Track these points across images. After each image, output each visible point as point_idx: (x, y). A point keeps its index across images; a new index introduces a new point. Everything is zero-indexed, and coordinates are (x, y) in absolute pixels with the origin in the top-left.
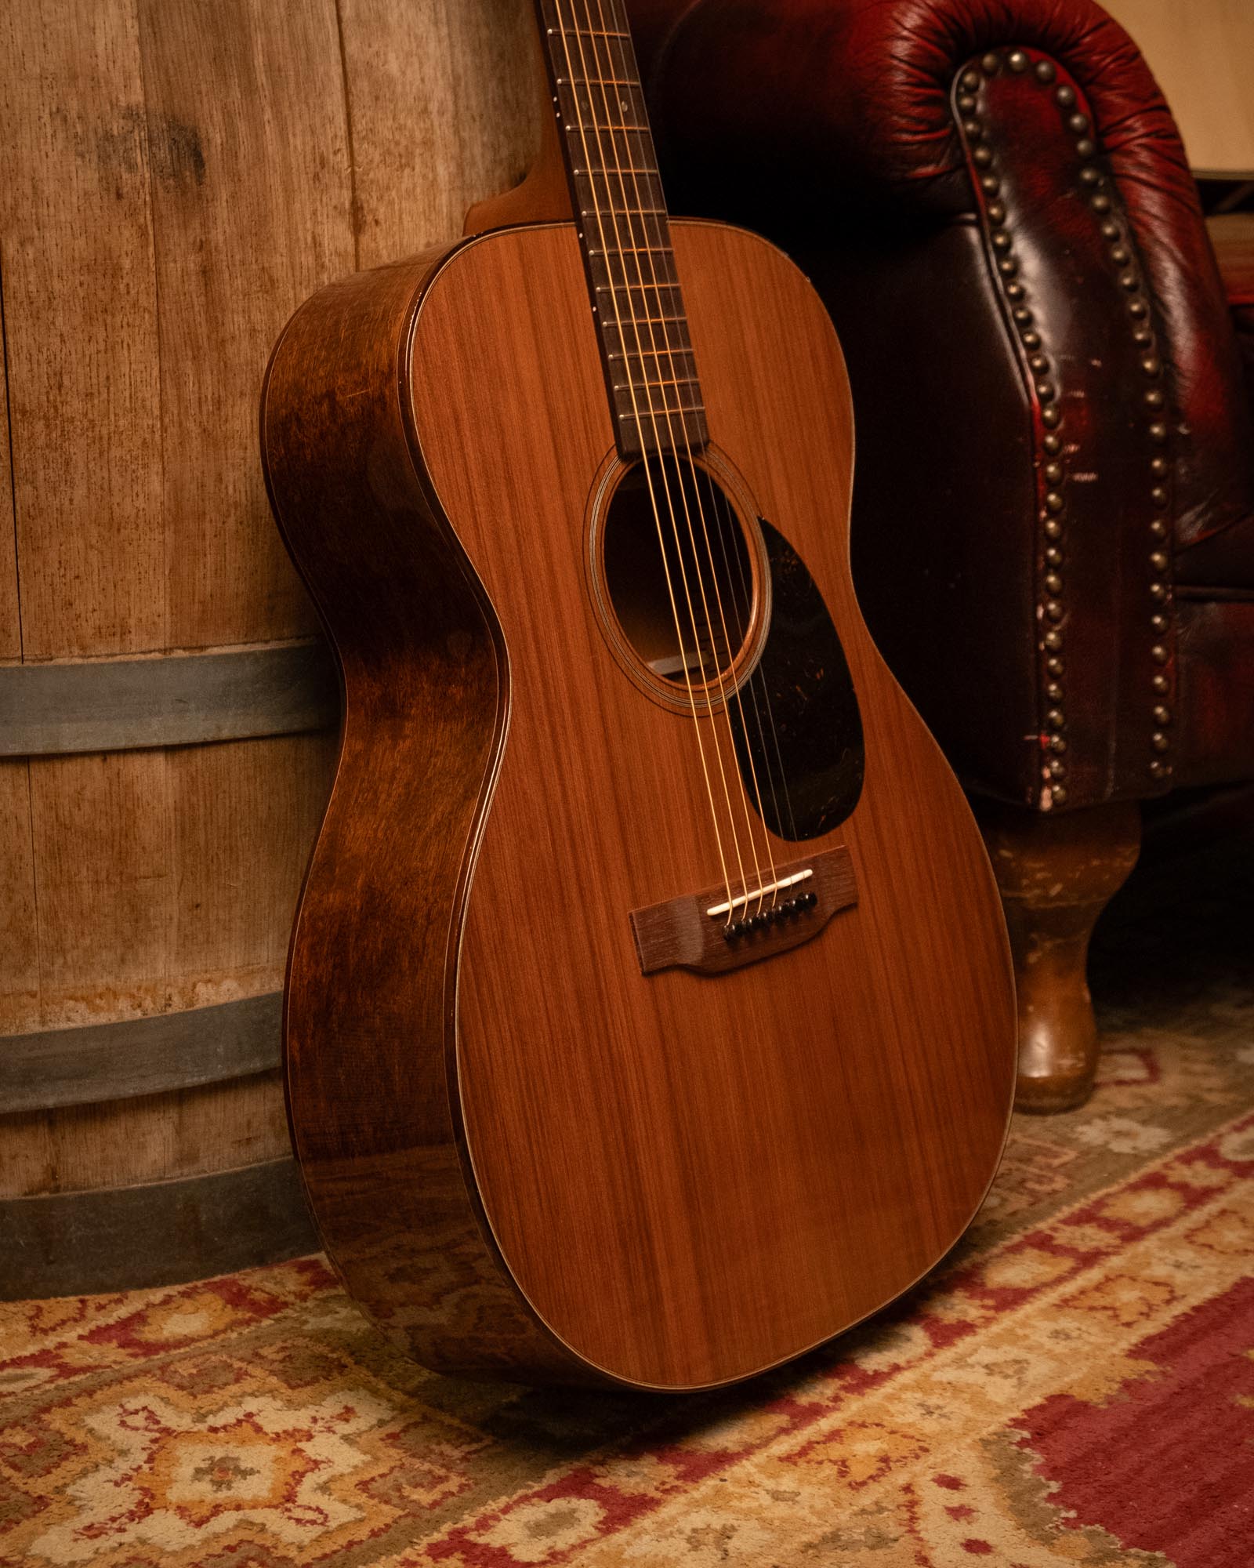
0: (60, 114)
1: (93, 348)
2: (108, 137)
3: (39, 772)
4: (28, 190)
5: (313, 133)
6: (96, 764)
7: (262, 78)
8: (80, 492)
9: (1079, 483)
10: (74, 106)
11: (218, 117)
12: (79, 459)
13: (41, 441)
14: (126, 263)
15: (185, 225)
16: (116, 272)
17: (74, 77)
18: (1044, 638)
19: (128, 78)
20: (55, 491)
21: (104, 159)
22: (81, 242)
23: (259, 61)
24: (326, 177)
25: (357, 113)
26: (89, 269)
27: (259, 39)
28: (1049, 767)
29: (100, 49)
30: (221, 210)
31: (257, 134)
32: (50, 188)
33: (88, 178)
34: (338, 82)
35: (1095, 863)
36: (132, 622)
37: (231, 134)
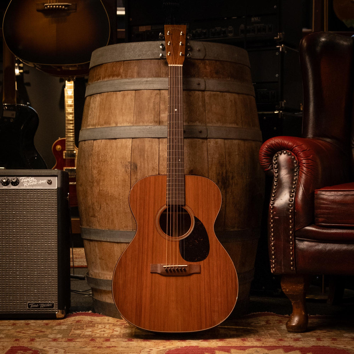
0: (121, 162)
1: (123, 190)
2: (126, 165)
3: (119, 244)
4: (117, 171)
5: (153, 164)
6: (125, 244)
7: (146, 158)
8: (122, 208)
9: (276, 219)
10: (123, 161)
11: (139, 163)
12: (121, 204)
13: (118, 202)
14: (127, 180)
15: (134, 176)
16: (126, 181)
17: (123, 158)
18: (271, 244)
19: (129, 158)
20: (119, 208)
21: (125, 168)
22: (122, 178)
23: (146, 156)
24: (154, 170)
25: (160, 162)
26: (123, 181)
27: (146, 153)
28: (272, 265)
29: (126, 155)
30: (139, 174)
31: (144, 164)
32: (119, 171)
33: (123, 170)
34: (158, 158)
35: (294, 286)
36: (128, 226)
37: (141, 165)
